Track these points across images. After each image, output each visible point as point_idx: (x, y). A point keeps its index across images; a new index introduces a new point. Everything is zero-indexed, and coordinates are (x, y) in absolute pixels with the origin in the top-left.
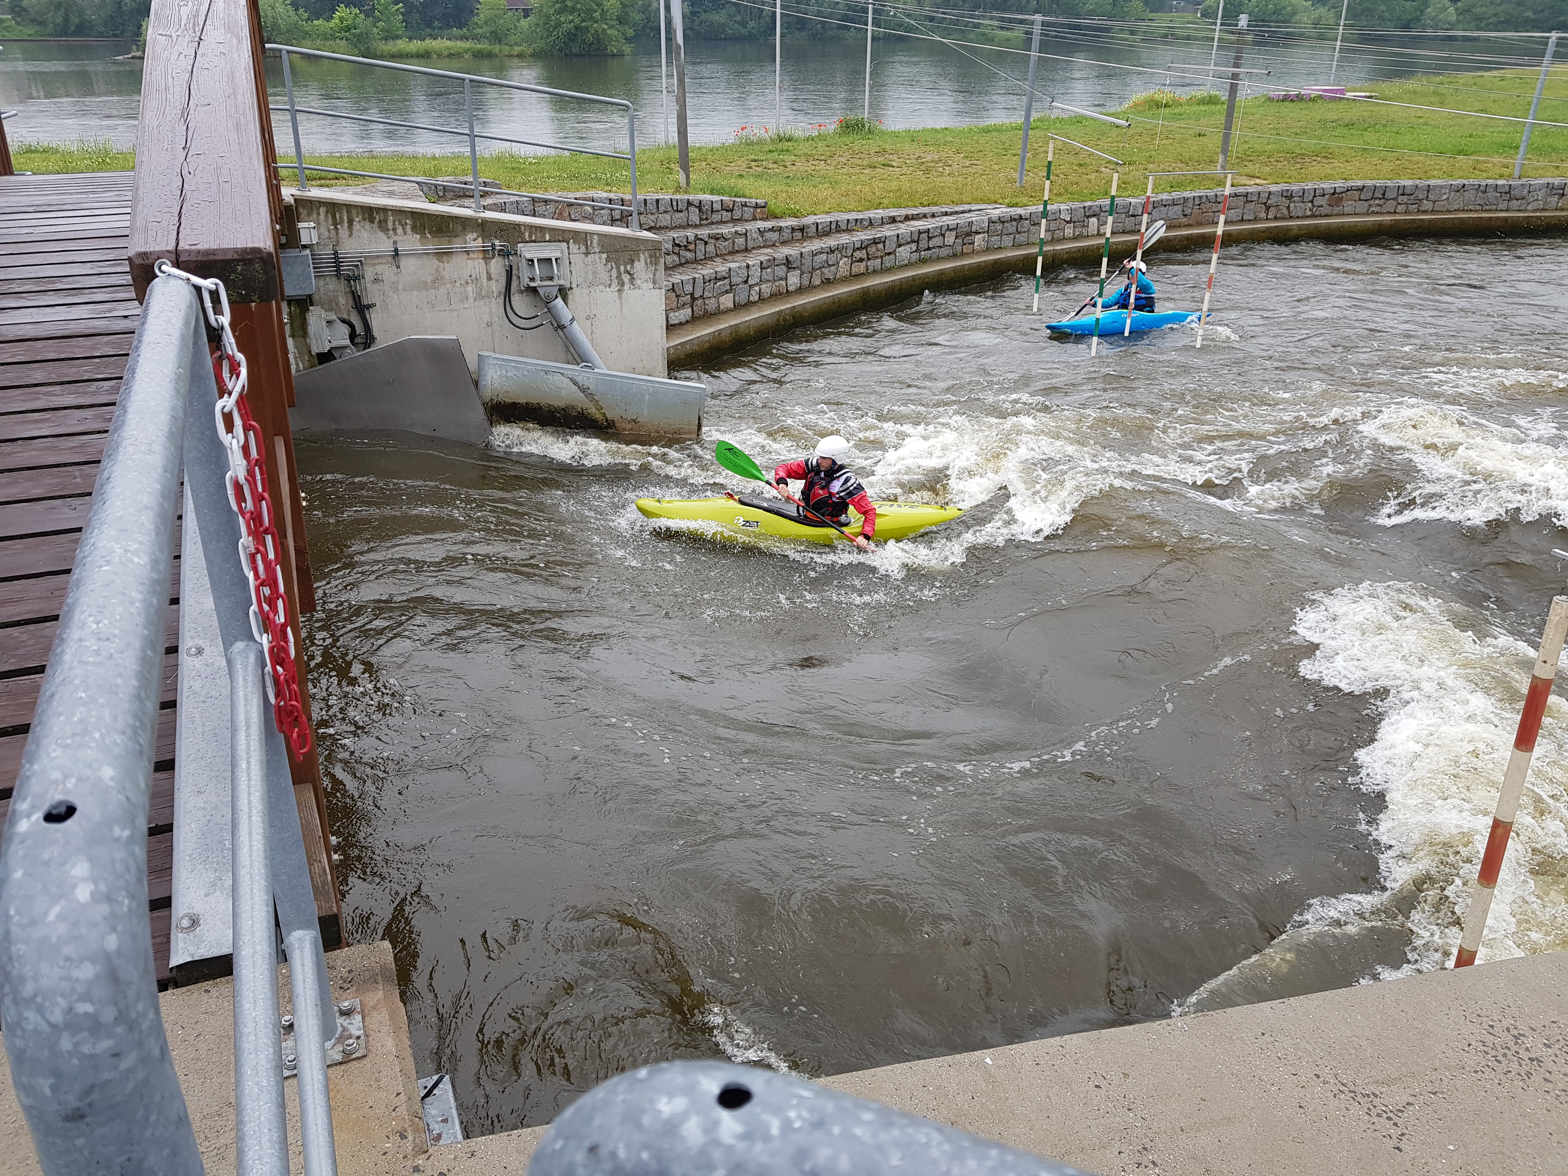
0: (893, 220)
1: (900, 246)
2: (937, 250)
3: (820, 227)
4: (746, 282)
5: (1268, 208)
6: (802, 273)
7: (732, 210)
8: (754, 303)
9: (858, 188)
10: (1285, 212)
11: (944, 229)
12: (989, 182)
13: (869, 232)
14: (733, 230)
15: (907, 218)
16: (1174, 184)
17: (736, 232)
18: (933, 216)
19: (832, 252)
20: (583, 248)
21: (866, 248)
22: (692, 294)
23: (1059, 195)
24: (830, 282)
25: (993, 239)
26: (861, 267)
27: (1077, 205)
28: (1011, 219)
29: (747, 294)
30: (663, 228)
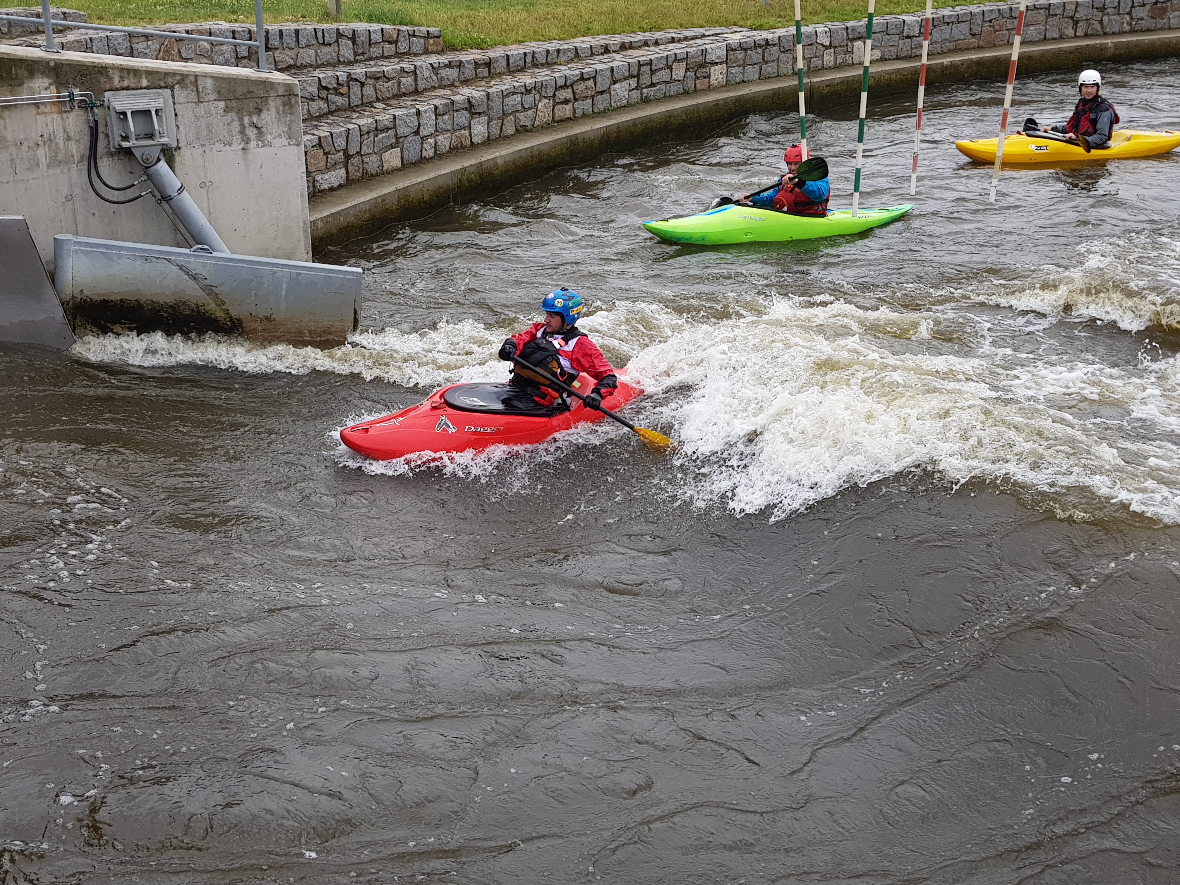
0: (606, 50)
1: (615, 82)
2: (662, 87)
3: (511, 61)
4: (417, 133)
5: (1076, 23)
6: (490, 120)
7: (396, 42)
8: (428, 160)
9: (560, 10)
10: (1099, 28)
11: (671, 60)
13: (574, 65)
14: (398, 67)
15: (623, 47)
17: (403, 69)
18: (657, 43)
19: (528, 91)
20: (193, 96)
21: (572, 85)
22: (345, 151)
23: (815, 13)
24: (527, 131)
25: (734, 70)
26: (566, 111)
27: (838, 25)
28: (756, 45)
29: (418, 148)
30: (305, 67)
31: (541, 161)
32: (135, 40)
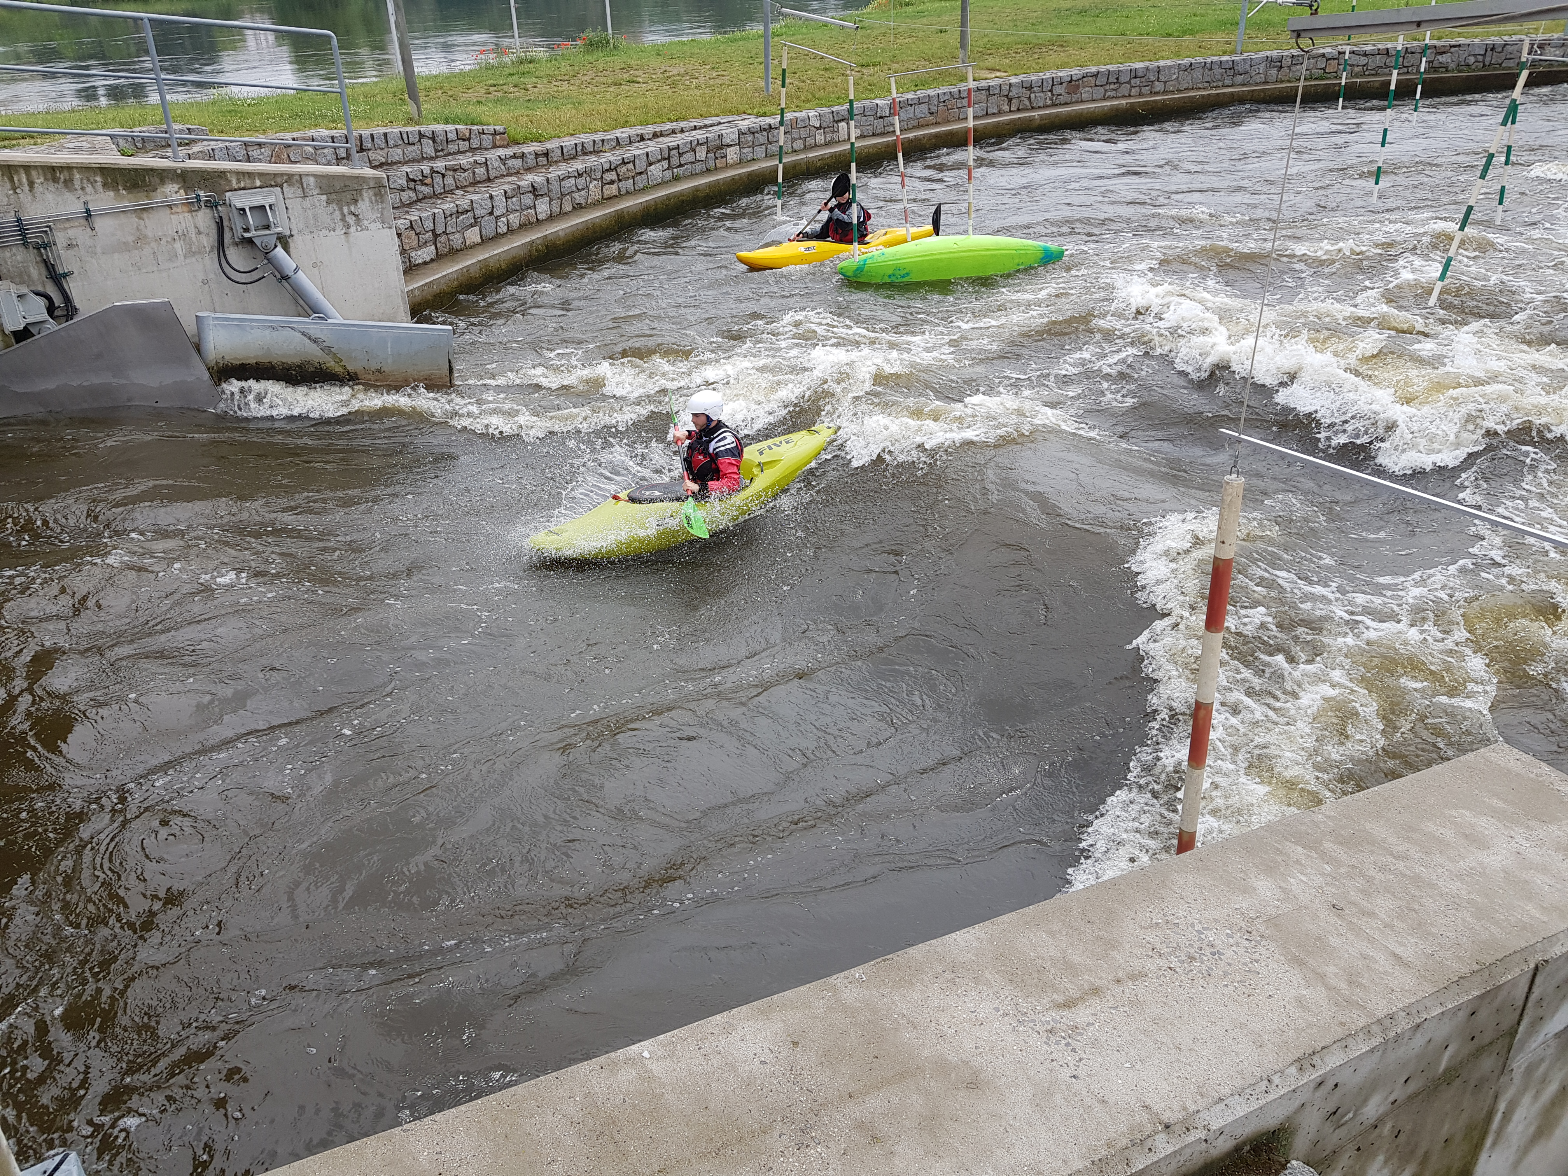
0: (642, 138)
1: (650, 164)
2: (689, 166)
3: (565, 150)
4: (491, 213)
5: (1010, 100)
6: (551, 200)
7: (469, 139)
8: (503, 235)
9: (604, 107)
10: (1028, 103)
11: (694, 144)
12: (736, 93)
13: (617, 152)
14: (472, 160)
15: (656, 135)
16: (918, 83)
17: (476, 162)
18: (682, 131)
19: (580, 175)
20: (300, 192)
21: (615, 169)
22: (433, 231)
23: (808, 101)
24: (581, 208)
25: (745, 151)
26: (612, 190)
27: (825, 110)
28: (762, 129)
29: (493, 226)
30: (395, 163)
31: (594, 232)
32: (250, 149)
